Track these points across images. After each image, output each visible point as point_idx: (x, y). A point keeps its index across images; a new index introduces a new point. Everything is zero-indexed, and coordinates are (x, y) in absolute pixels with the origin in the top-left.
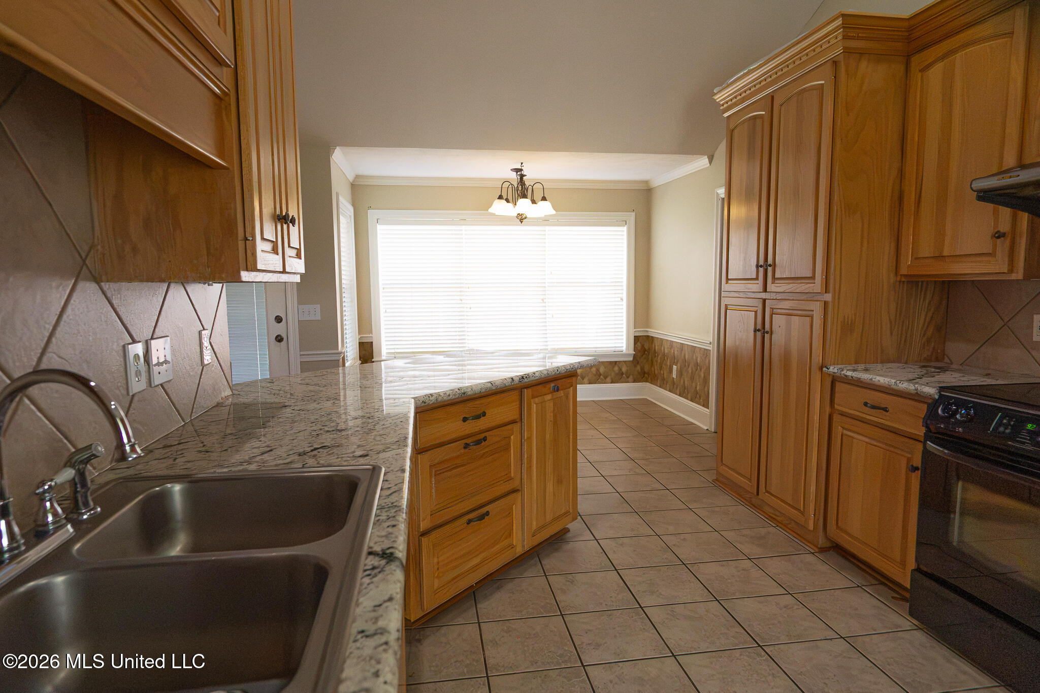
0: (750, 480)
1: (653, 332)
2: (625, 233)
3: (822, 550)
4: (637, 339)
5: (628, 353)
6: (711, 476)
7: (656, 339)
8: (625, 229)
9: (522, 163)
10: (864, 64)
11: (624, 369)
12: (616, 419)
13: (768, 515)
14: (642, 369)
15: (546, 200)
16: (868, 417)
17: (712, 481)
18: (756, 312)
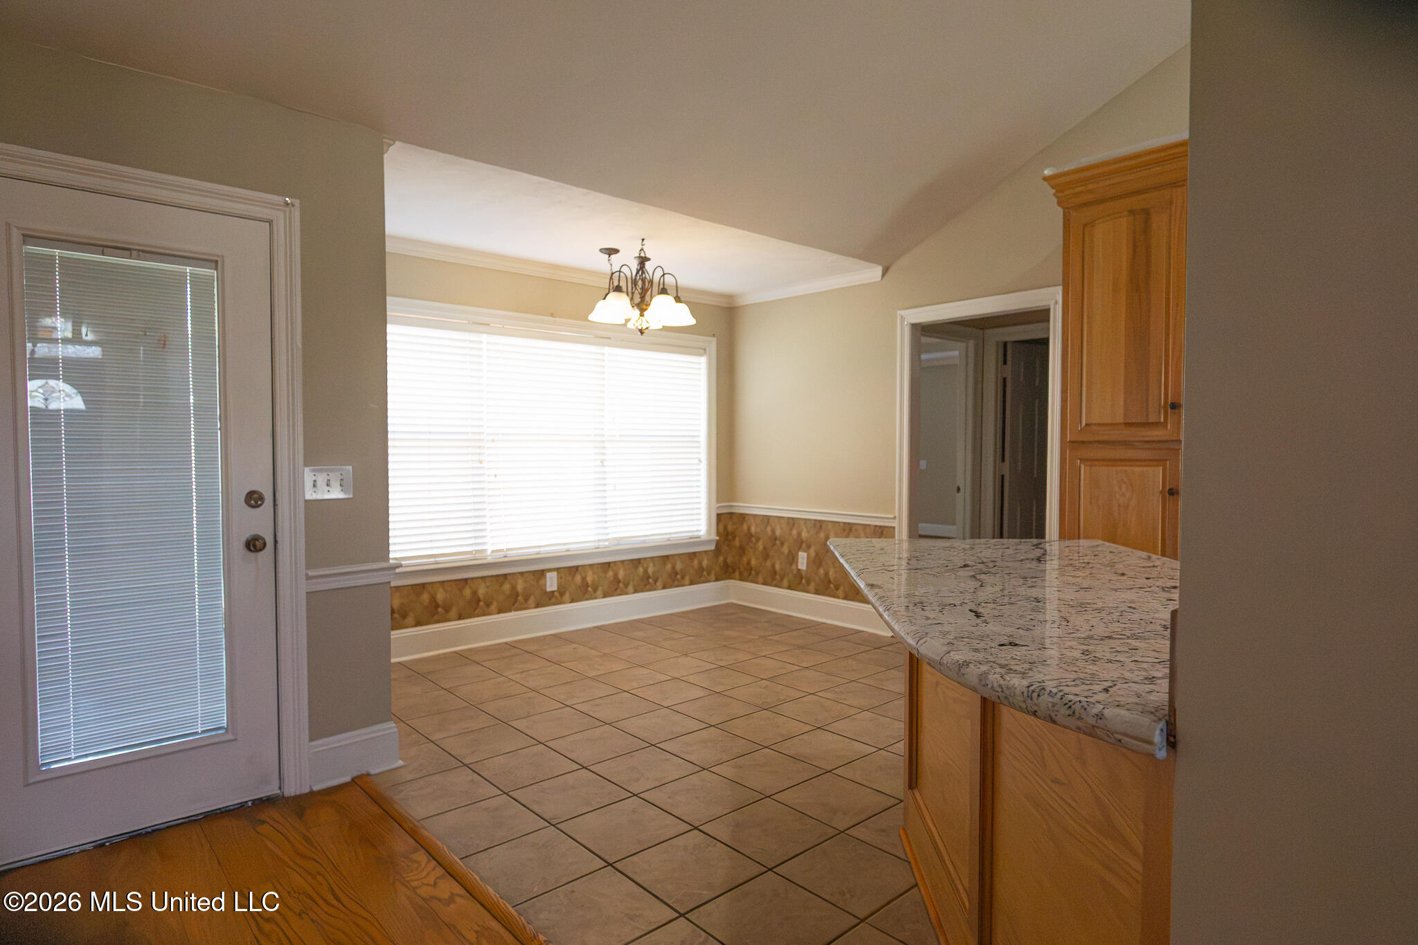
2: (704, 366)
4: (721, 518)
5: (708, 539)
8: (704, 360)
11: (705, 564)
18: (1165, 467)
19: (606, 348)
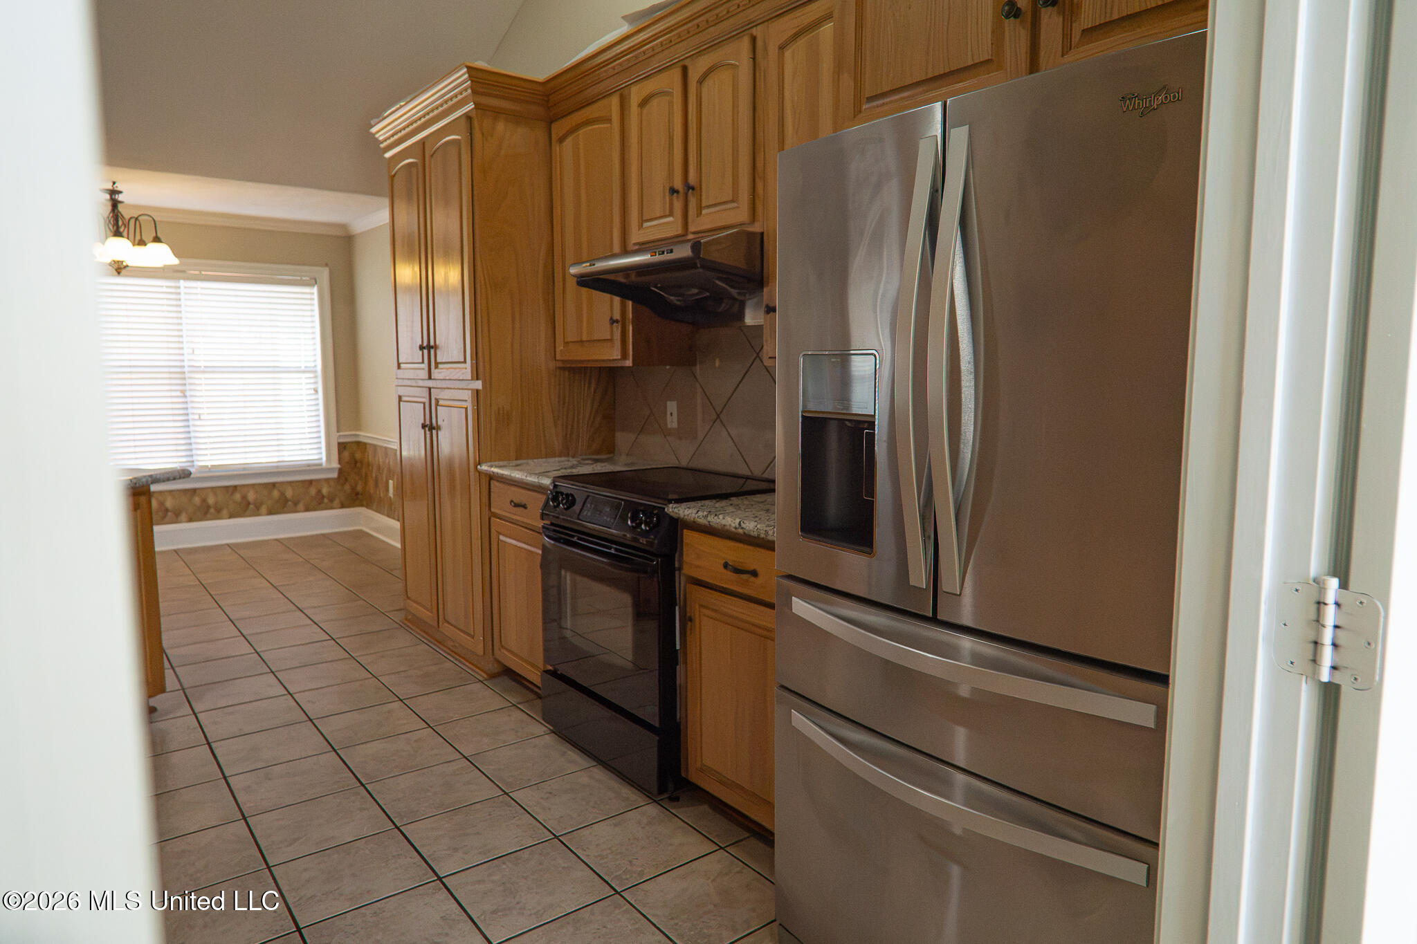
0: (432, 612)
1: (366, 436)
2: (316, 296)
3: (492, 676)
4: (342, 447)
5: (329, 466)
6: (398, 617)
7: (368, 446)
8: (315, 290)
9: (114, 183)
10: (501, 126)
11: (325, 491)
12: (301, 560)
13: (449, 649)
14: (353, 489)
15: (161, 242)
16: (514, 517)
17: (401, 621)
18: (424, 404)
19: (182, 282)
